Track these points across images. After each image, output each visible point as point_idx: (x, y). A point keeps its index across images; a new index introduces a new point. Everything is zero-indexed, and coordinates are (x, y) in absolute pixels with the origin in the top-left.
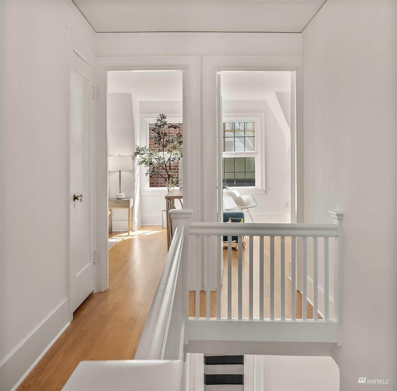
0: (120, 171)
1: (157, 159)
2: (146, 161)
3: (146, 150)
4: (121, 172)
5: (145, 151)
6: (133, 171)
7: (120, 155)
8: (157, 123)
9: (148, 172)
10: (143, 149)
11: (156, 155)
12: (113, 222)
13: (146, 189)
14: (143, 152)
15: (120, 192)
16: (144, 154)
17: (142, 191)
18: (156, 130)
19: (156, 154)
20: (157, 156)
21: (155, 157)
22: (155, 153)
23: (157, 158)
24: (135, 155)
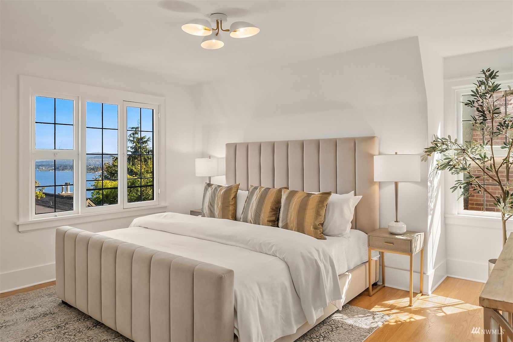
0: (396, 184)
1: (478, 159)
2: (451, 163)
3: (451, 142)
4: (400, 185)
5: (450, 145)
6: (424, 182)
7: (396, 153)
8: (477, 89)
9: (457, 185)
10: (443, 140)
11: (475, 152)
12: (387, 270)
13: (455, 212)
14: (444, 147)
15: (397, 221)
16: (446, 150)
17: (447, 216)
18: (476, 105)
19: (473, 150)
20: (477, 152)
21: (471, 156)
22: (473, 148)
23: (478, 157)
24: (426, 152)
